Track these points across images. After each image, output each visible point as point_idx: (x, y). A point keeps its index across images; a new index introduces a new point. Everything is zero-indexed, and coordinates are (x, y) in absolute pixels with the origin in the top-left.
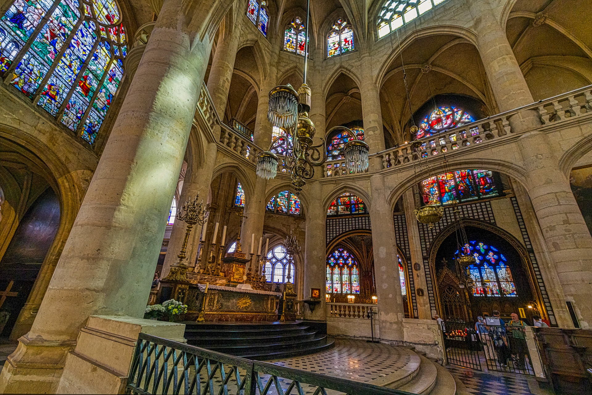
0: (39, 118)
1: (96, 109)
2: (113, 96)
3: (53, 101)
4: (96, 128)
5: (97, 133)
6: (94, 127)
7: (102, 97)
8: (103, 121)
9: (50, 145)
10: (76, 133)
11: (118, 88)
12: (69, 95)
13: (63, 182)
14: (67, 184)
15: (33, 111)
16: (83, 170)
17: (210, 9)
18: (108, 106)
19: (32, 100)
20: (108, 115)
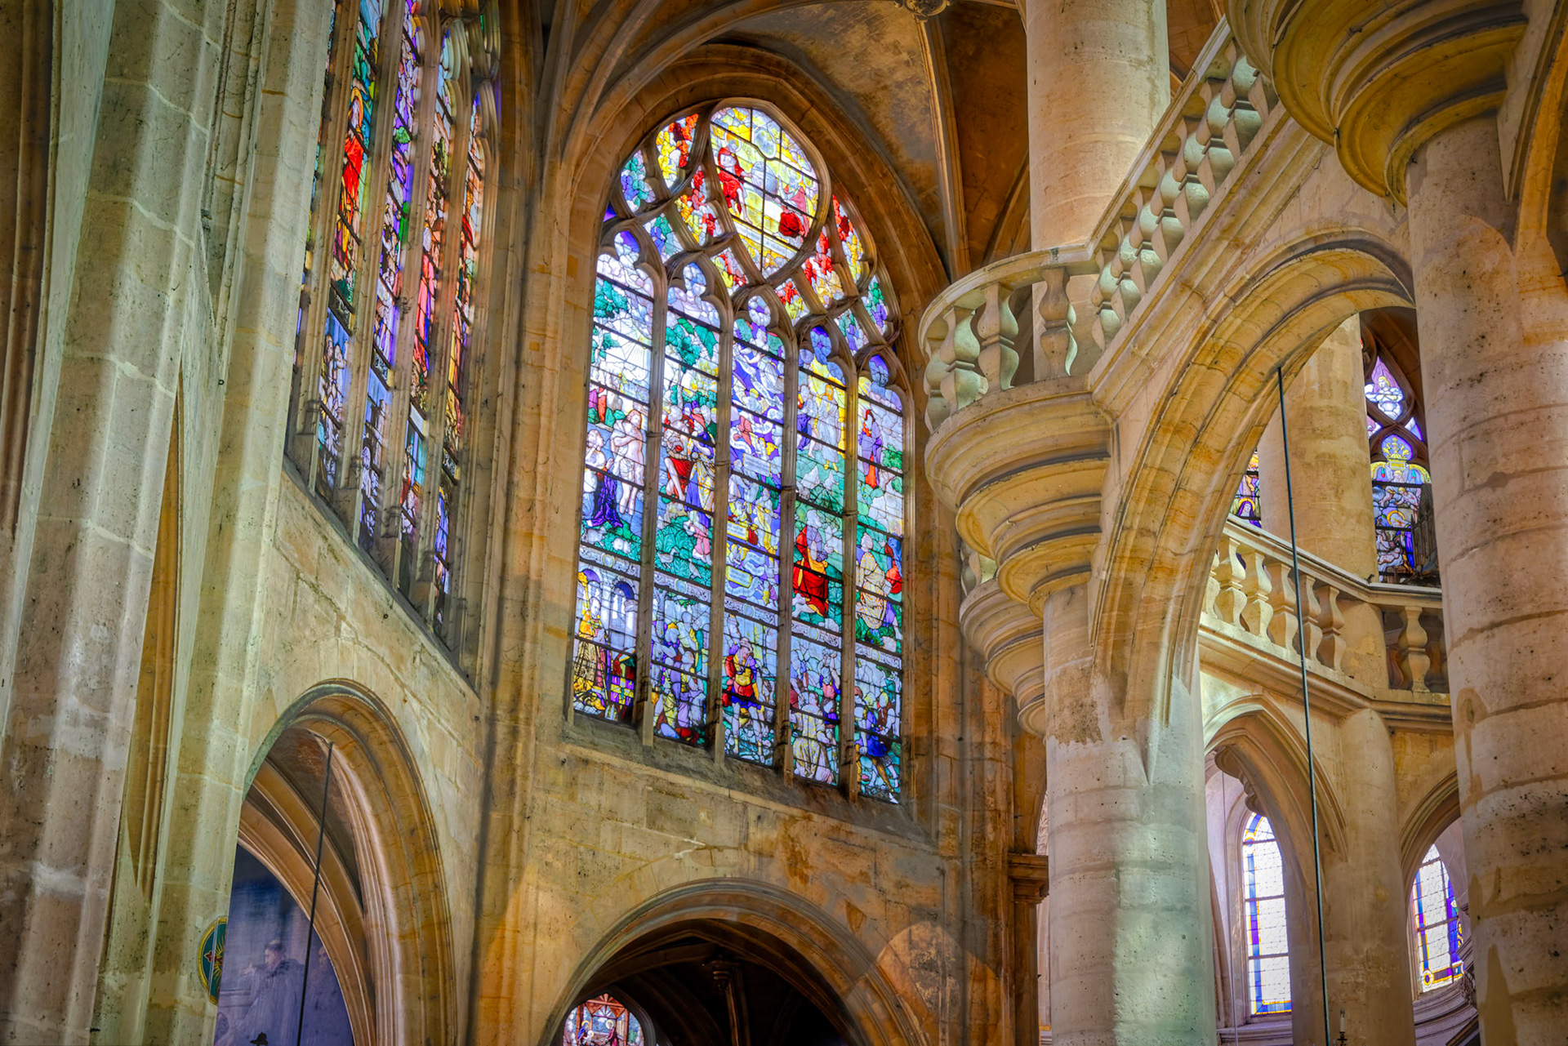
0: (745, 804)
1: (869, 641)
2: (900, 540)
3: (752, 710)
4: (890, 720)
5: (899, 740)
6: (884, 724)
7: (873, 573)
8: (901, 673)
9: (795, 885)
10: (843, 788)
11: (905, 491)
12: (782, 651)
13: (865, 1004)
14: (876, 1007)
15: (726, 792)
16: (906, 931)
17: (1160, 636)
18: (898, 598)
19: (709, 745)
20: (911, 638)
